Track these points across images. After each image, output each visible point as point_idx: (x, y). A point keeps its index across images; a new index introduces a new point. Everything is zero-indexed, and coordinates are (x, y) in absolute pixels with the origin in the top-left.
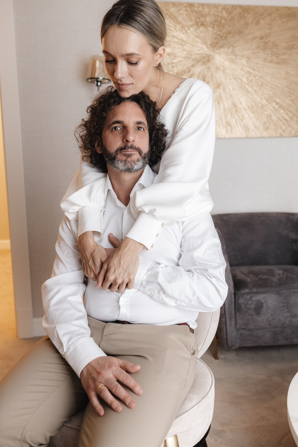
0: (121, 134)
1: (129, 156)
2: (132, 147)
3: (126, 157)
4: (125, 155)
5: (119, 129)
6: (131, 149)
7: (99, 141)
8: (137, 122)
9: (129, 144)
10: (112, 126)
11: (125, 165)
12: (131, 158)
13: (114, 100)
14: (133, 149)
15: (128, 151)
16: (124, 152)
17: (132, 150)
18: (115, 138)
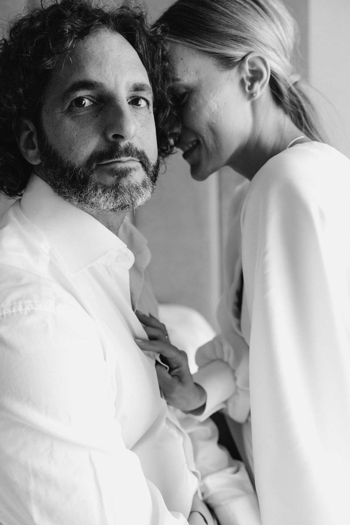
0: (97, 116)
1: (124, 173)
2: (128, 151)
3: (116, 177)
4: (113, 172)
5: (87, 102)
6: (128, 155)
7: (29, 132)
8: (135, 84)
9: (123, 144)
10: (72, 96)
11: (116, 197)
12: (129, 178)
13: (72, 26)
14: (132, 157)
15: (120, 162)
16: (108, 164)
17: (130, 158)
18: (82, 128)
